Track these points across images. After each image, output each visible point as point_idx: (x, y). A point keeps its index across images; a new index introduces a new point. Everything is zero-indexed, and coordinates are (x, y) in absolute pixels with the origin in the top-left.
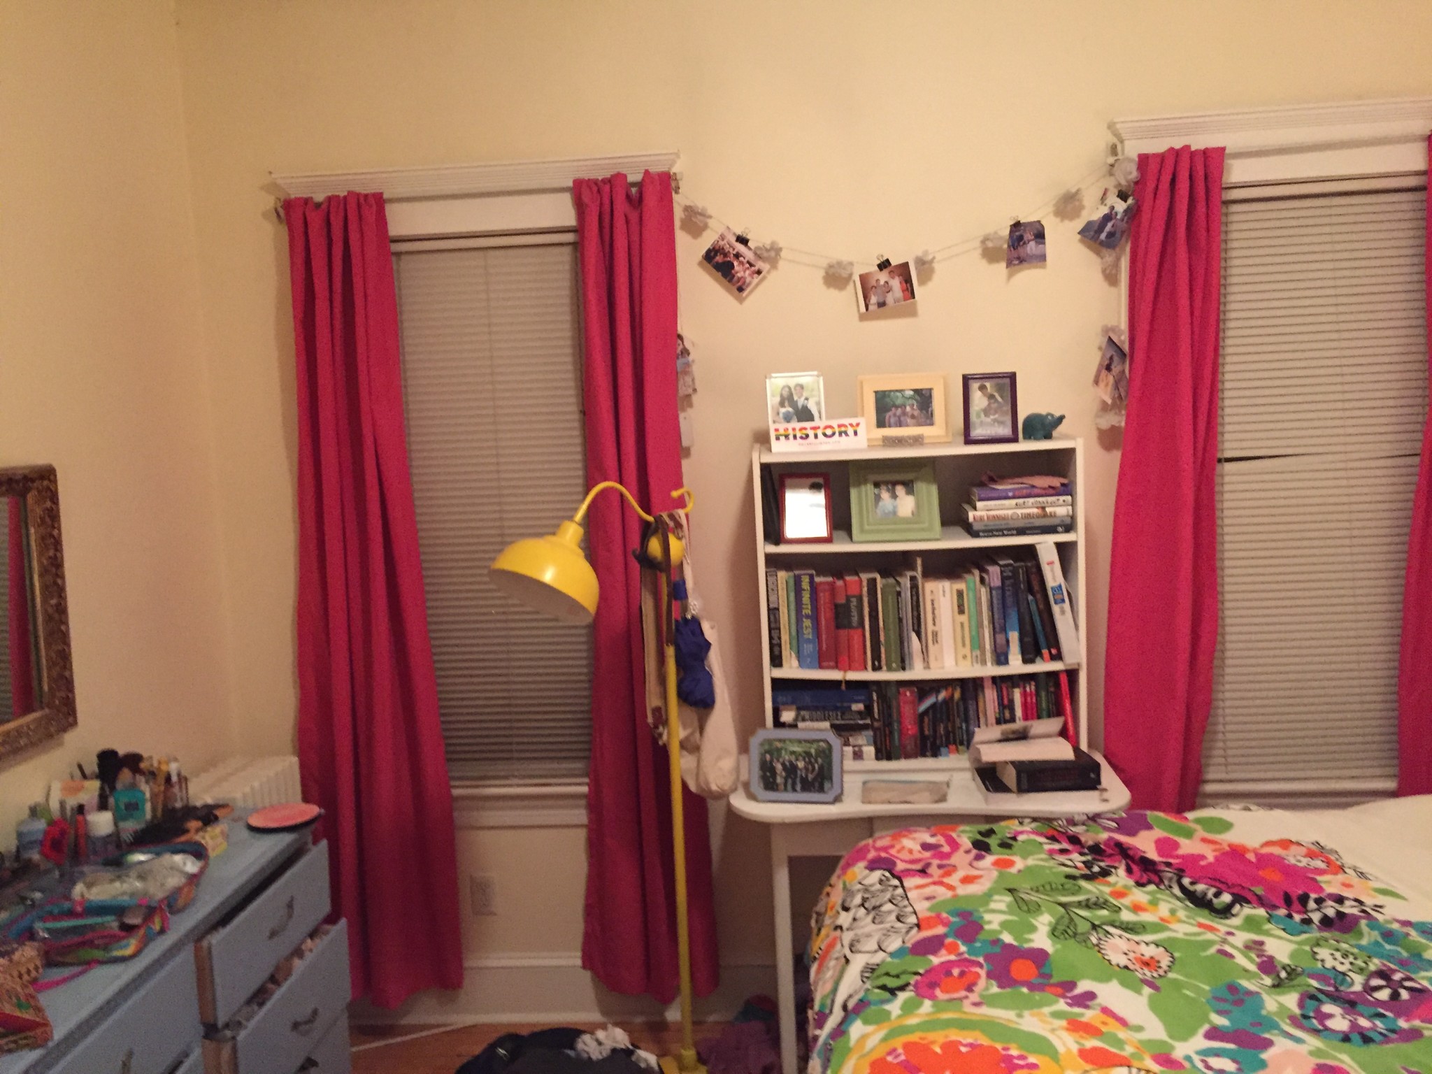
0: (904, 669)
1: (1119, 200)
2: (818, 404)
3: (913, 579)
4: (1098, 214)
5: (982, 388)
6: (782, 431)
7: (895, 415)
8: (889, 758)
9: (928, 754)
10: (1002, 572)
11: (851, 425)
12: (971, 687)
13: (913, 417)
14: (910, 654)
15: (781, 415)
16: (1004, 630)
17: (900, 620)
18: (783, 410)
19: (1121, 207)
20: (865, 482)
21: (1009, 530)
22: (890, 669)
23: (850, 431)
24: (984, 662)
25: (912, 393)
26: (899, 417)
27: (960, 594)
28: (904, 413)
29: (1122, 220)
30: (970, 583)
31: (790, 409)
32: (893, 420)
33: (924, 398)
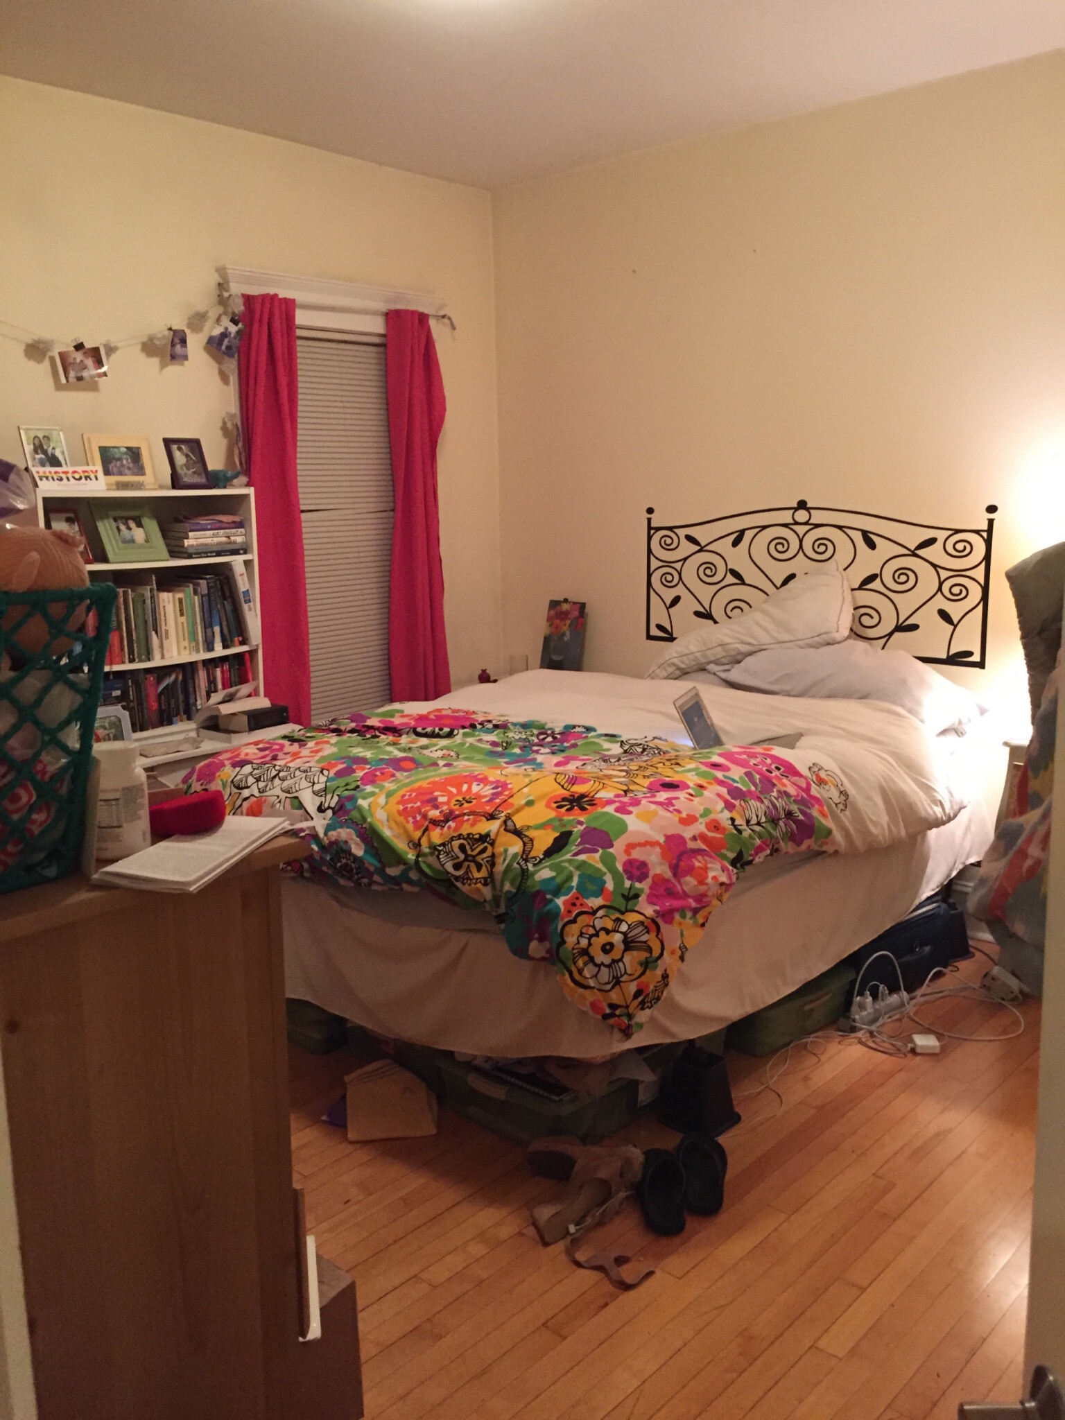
0: (149, 660)
1: (231, 324)
2: (63, 453)
3: (151, 590)
4: (217, 331)
5: (180, 449)
6: (41, 474)
7: (116, 466)
8: (142, 730)
9: (165, 723)
10: (208, 583)
11: (92, 471)
12: (188, 669)
13: (129, 468)
14: (152, 649)
15: (37, 460)
16: (211, 626)
17: (146, 622)
18: (38, 457)
19: (233, 329)
20: (107, 517)
21: (211, 552)
22: (141, 661)
23: (92, 476)
24: (198, 651)
25: (125, 450)
26: (119, 468)
27: (180, 601)
28: (123, 465)
29: (235, 338)
30: (185, 593)
31: (43, 456)
32: (115, 470)
33: (135, 454)
